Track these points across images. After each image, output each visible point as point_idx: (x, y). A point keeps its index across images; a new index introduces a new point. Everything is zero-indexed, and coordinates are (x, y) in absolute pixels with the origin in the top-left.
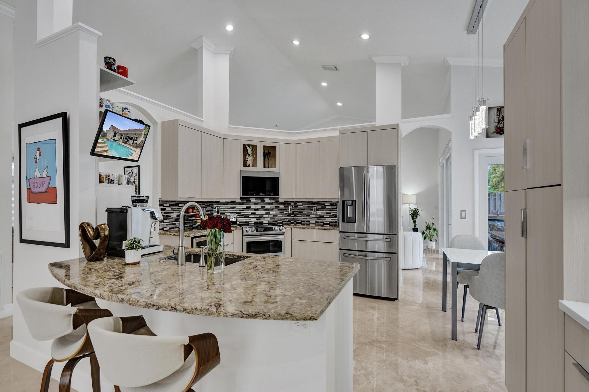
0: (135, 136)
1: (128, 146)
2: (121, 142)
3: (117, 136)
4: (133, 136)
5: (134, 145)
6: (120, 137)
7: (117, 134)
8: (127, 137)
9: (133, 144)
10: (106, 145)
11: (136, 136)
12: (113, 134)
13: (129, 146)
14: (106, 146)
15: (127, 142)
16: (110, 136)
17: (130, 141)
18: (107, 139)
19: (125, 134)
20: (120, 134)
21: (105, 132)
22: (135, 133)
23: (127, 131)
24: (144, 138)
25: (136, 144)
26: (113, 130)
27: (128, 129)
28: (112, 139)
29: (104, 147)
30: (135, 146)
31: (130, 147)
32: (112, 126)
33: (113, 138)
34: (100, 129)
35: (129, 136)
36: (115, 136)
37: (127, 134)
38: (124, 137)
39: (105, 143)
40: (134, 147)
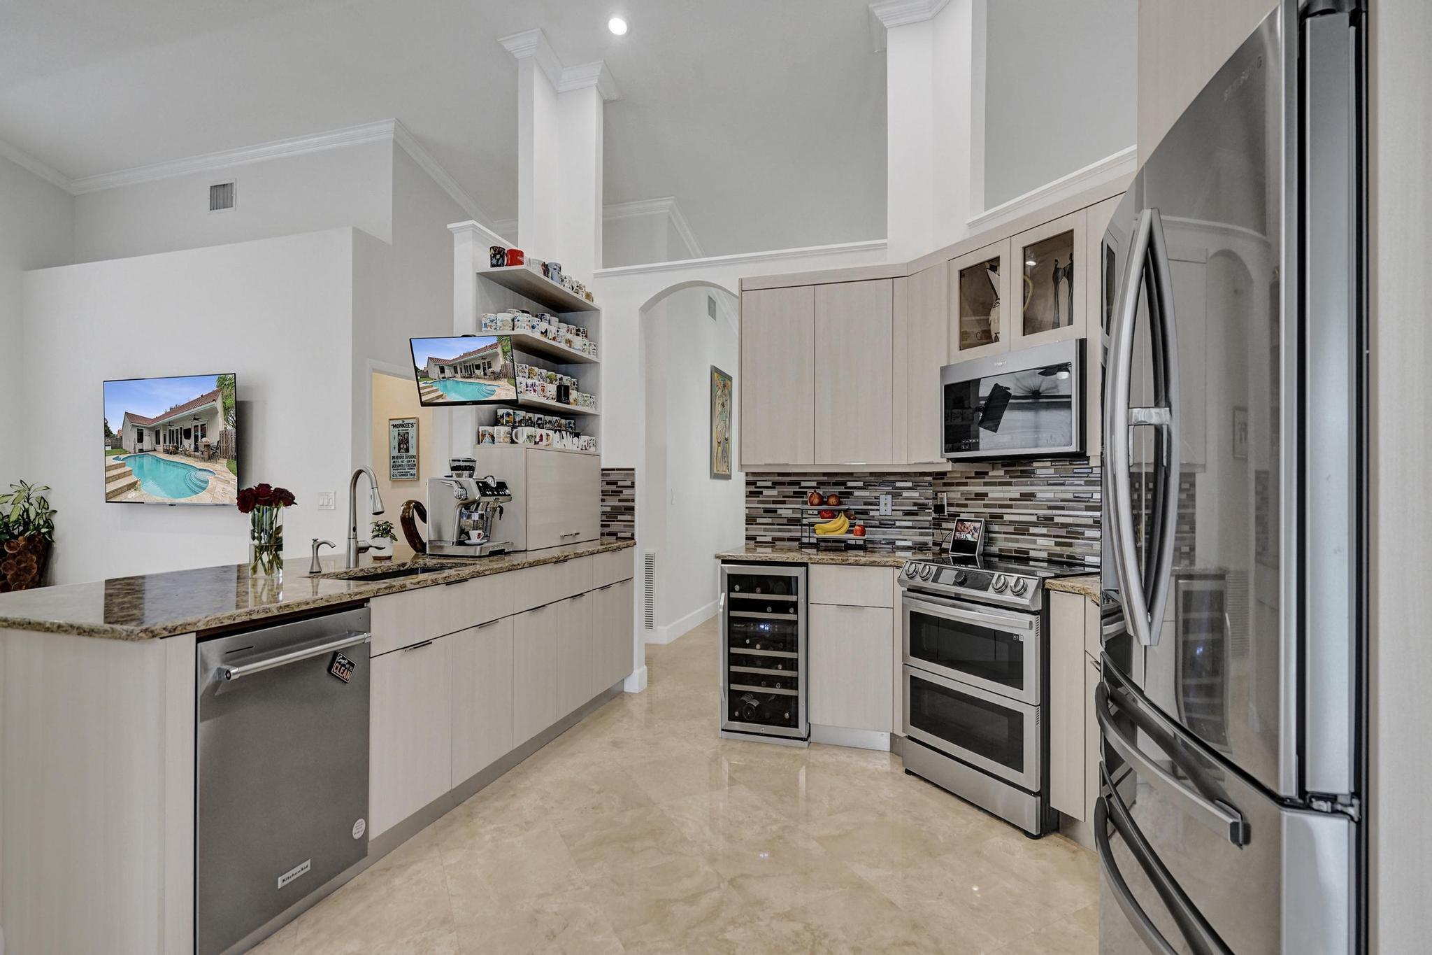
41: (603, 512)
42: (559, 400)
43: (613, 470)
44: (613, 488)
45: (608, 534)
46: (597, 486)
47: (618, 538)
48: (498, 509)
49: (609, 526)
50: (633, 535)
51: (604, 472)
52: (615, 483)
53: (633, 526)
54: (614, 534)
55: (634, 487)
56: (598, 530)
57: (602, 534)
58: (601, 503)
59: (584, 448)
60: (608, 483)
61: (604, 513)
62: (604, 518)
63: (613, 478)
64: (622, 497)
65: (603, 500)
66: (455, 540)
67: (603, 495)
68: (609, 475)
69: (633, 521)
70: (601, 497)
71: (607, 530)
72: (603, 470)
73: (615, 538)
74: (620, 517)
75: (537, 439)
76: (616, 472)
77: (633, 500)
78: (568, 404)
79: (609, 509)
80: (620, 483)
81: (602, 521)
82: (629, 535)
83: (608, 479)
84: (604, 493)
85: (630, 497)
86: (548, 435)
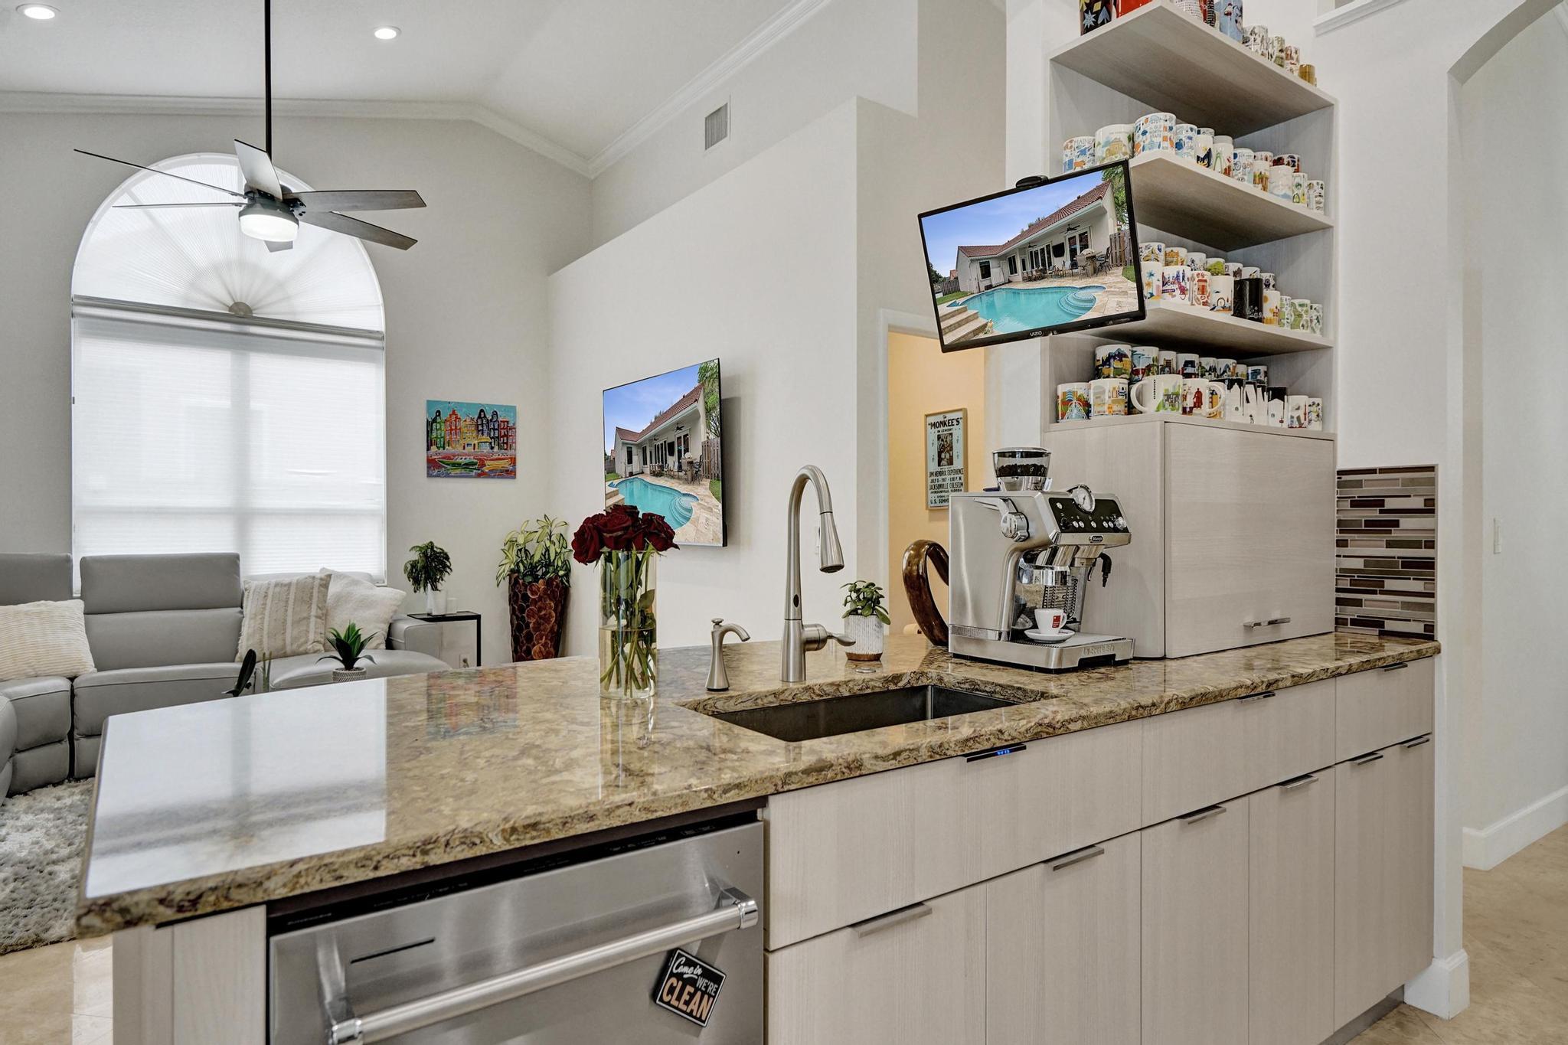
0: (1071, 234)
1: (1055, 284)
2: (1018, 282)
3: (994, 271)
4: (1062, 239)
5: (1084, 268)
6: (1007, 269)
7: (992, 264)
8: (1034, 256)
9: (1074, 265)
10: (970, 312)
11: (1076, 234)
12: (976, 271)
13: (1062, 280)
14: (975, 317)
15: (1044, 271)
16: (971, 279)
17: (1057, 262)
18: (965, 294)
19: (1022, 249)
20: (1000, 258)
21: (950, 278)
22: (1064, 226)
23: (1023, 235)
24: (1120, 219)
25: (1092, 258)
26: (972, 260)
27: (1026, 228)
28: (983, 288)
29: (967, 320)
30: (1090, 268)
31: (1067, 282)
32: (961, 248)
33: (986, 282)
34: (934, 278)
35: (1043, 250)
36: (986, 272)
37: (1030, 245)
38: (1023, 262)
39: (965, 310)
40: (1087, 275)
41: (1342, 570)
42: (1239, 312)
43: (1373, 471)
44: (1373, 514)
45: (1354, 622)
46: (1329, 511)
47: (1385, 634)
48: (1100, 561)
49: (1358, 603)
50: (1430, 628)
51: (1344, 478)
52: (1377, 502)
53: (1431, 608)
54: (1377, 623)
55: (1432, 511)
56: (1330, 611)
57: (1339, 622)
58: (1336, 550)
59: (1296, 424)
60: (1356, 504)
61: (1343, 573)
62: (1346, 584)
63: (1367, 491)
64: (1396, 534)
65: (1342, 543)
66: (1004, 628)
67: (1342, 531)
68: (1359, 484)
69: (1432, 595)
70: (1336, 536)
71: (1352, 612)
72: (1341, 473)
73: (1376, 631)
74: (1390, 584)
75: (1190, 402)
76: (1378, 476)
77: (1431, 544)
78: (1260, 320)
79: (1359, 564)
80: (1390, 504)
81: (1338, 590)
82: (1419, 628)
83: (1356, 493)
84: (1343, 526)
85: (1423, 537)
86: (1213, 393)
